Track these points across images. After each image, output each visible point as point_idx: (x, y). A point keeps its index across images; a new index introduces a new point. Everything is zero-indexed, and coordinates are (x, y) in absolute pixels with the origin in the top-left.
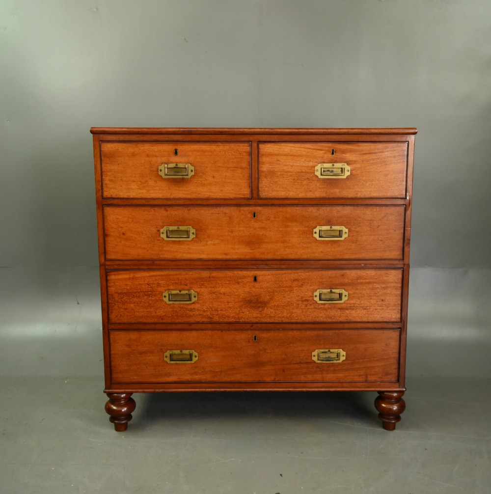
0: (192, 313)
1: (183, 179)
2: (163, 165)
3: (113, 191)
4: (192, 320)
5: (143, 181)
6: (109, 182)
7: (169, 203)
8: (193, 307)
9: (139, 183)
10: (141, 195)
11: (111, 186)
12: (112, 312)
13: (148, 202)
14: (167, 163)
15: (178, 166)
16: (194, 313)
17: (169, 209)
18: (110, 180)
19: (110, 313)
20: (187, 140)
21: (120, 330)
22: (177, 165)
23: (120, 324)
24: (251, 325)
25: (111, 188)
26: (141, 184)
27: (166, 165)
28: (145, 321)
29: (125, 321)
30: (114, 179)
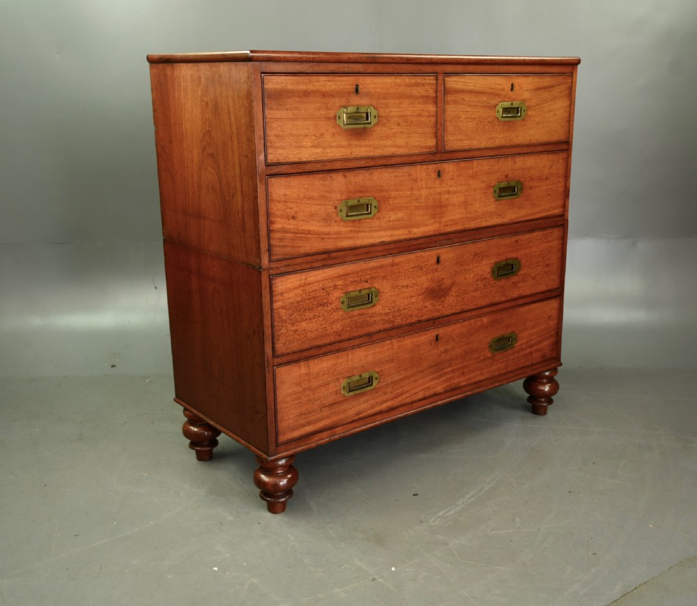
0: (372, 320)
1: (365, 129)
2: (342, 110)
3: (280, 152)
4: (372, 329)
5: (318, 135)
6: (274, 138)
7: (350, 165)
8: (373, 311)
9: (314, 138)
10: (315, 156)
11: (277, 144)
12: (278, 340)
13: (325, 165)
14: (346, 107)
15: (360, 111)
16: (375, 319)
17: (348, 174)
18: (275, 136)
19: (276, 341)
20: (370, 71)
21: (288, 363)
22: (358, 109)
23: (289, 354)
24: (433, 321)
25: (277, 148)
26: (315, 140)
27: (345, 110)
28: (319, 343)
29: (295, 349)
30: (281, 133)
